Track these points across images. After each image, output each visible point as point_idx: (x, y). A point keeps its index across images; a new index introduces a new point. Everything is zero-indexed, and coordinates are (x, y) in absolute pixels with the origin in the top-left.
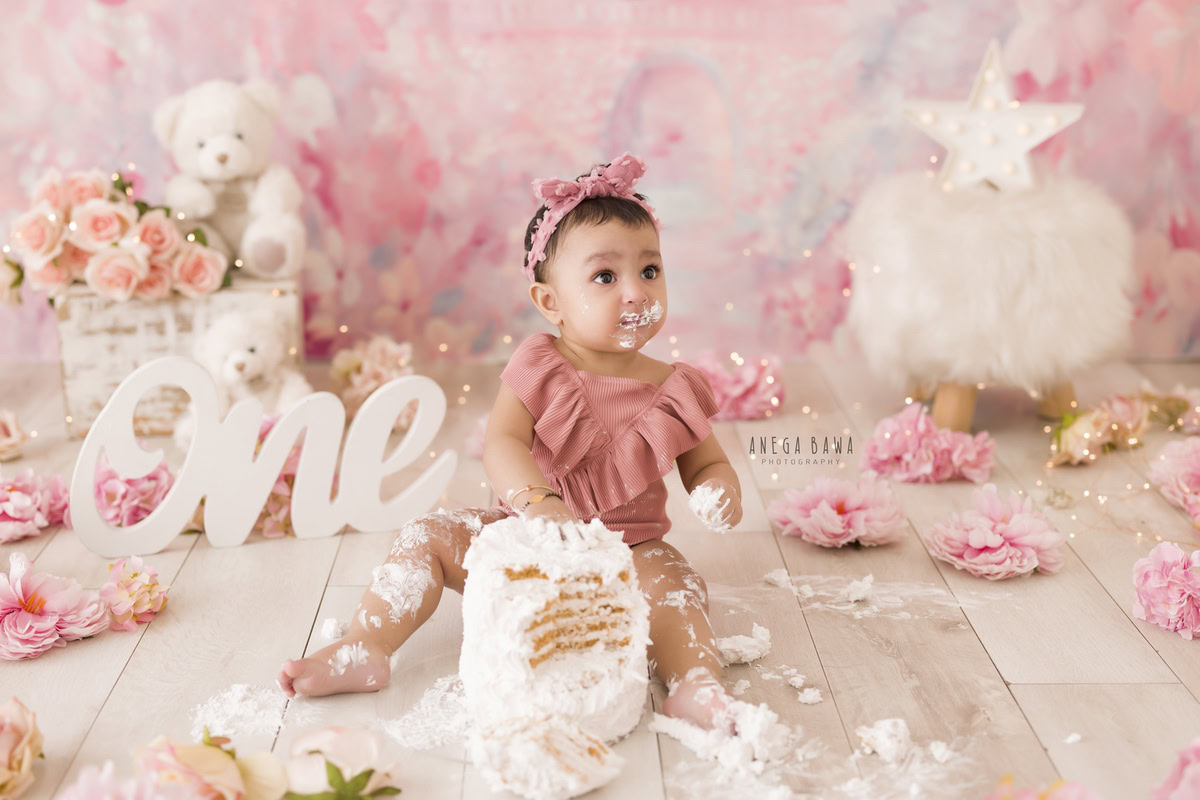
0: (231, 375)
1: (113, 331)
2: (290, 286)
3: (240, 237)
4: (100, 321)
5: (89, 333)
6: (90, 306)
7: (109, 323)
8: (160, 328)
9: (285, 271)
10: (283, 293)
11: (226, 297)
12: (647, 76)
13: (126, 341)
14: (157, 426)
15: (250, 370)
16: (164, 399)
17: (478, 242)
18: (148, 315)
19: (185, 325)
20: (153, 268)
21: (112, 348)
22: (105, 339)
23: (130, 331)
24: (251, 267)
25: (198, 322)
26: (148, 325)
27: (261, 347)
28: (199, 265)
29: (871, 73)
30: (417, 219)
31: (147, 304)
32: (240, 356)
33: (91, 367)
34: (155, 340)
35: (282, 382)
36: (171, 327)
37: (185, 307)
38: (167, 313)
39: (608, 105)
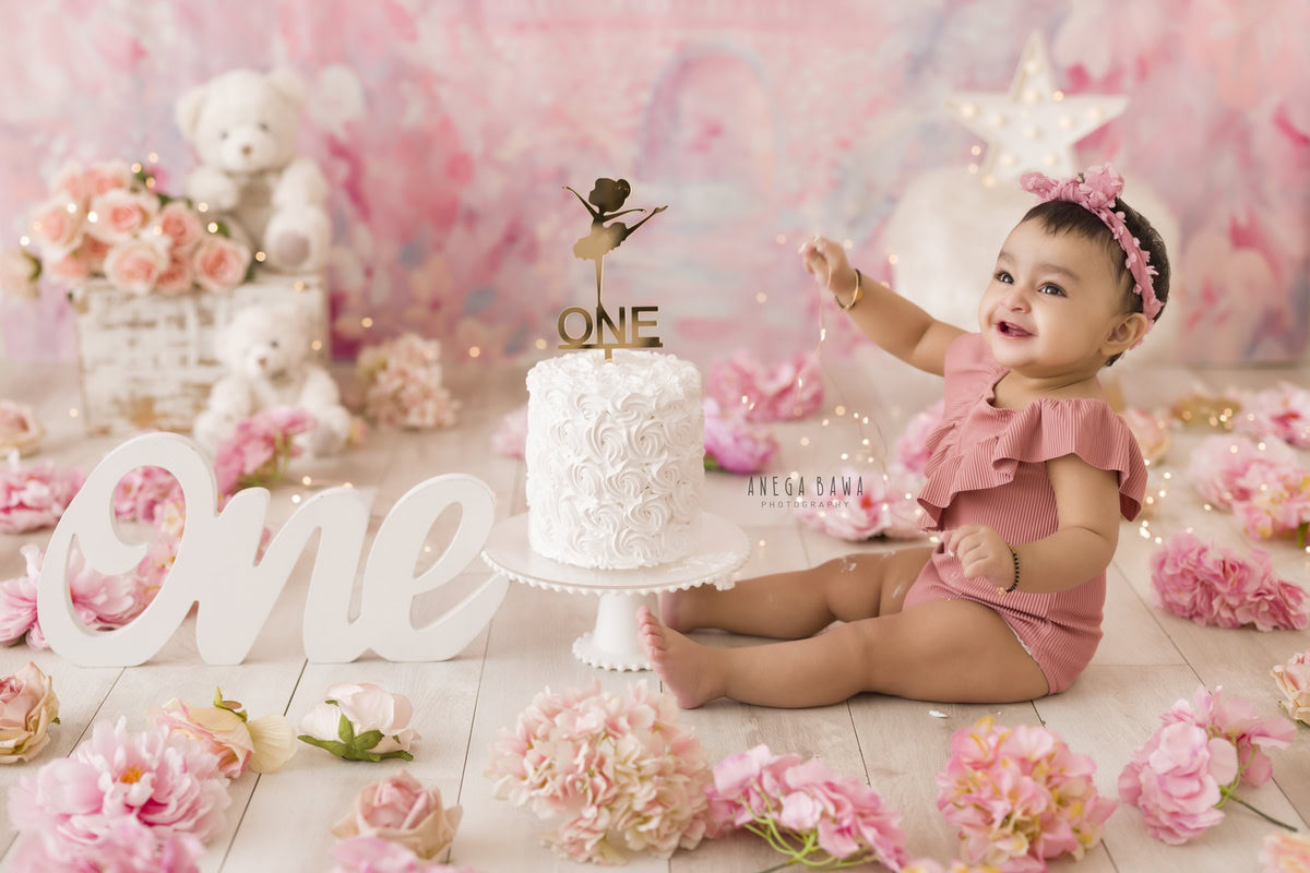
0: (253, 369)
1: (134, 324)
2: (314, 280)
3: (263, 230)
4: (120, 314)
5: (109, 327)
6: (109, 299)
7: (129, 317)
8: (181, 322)
9: (309, 265)
10: (306, 287)
11: (248, 291)
12: (687, 68)
13: (146, 336)
14: (177, 423)
15: (273, 365)
16: (185, 395)
17: (511, 238)
18: (168, 309)
19: (207, 319)
20: (175, 260)
21: (132, 343)
22: (124, 334)
23: (151, 325)
24: (274, 261)
25: (220, 316)
26: (169, 319)
27: (284, 341)
28: (221, 259)
29: (919, 66)
30: (447, 215)
31: (167, 298)
32: (261, 350)
33: (110, 361)
34: (175, 334)
35: (304, 378)
36: (192, 321)
37: (207, 301)
38: (188, 307)
39: (645, 98)
